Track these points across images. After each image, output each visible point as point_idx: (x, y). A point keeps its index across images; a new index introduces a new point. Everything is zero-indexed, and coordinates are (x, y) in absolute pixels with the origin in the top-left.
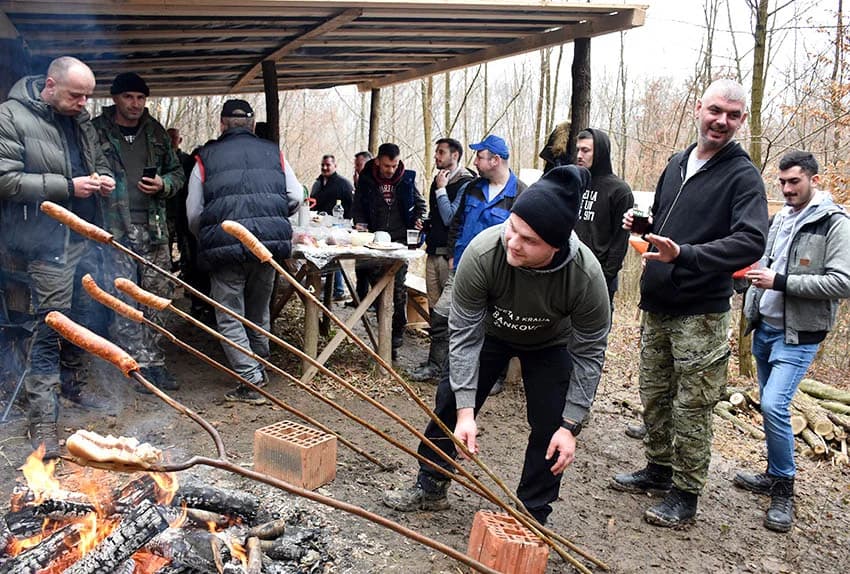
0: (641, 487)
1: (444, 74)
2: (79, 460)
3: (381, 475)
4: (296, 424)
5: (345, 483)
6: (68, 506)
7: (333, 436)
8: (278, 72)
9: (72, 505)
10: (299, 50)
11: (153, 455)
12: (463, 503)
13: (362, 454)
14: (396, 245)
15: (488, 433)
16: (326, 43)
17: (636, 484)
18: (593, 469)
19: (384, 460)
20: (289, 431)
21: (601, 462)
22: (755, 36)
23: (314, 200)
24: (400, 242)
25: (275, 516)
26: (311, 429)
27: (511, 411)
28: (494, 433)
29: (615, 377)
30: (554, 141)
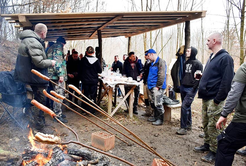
0: (202, 151)
1: (150, 32)
2: (38, 140)
3: (128, 147)
4: (103, 132)
5: (117, 149)
6: (38, 153)
7: (114, 136)
8: (102, 33)
9: (39, 153)
10: (107, 27)
11: (58, 140)
12: (152, 156)
13: (122, 141)
14: (134, 81)
15: (160, 135)
16: (114, 24)
17: (201, 150)
18: (191, 147)
19: (129, 143)
20: (101, 134)
21: (193, 145)
22: (241, 18)
23: (112, 68)
24: (135, 80)
25: (96, 158)
26: (108, 133)
27: (168, 129)
28: (162, 135)
29: (199, 119)
30: (180, 50)
